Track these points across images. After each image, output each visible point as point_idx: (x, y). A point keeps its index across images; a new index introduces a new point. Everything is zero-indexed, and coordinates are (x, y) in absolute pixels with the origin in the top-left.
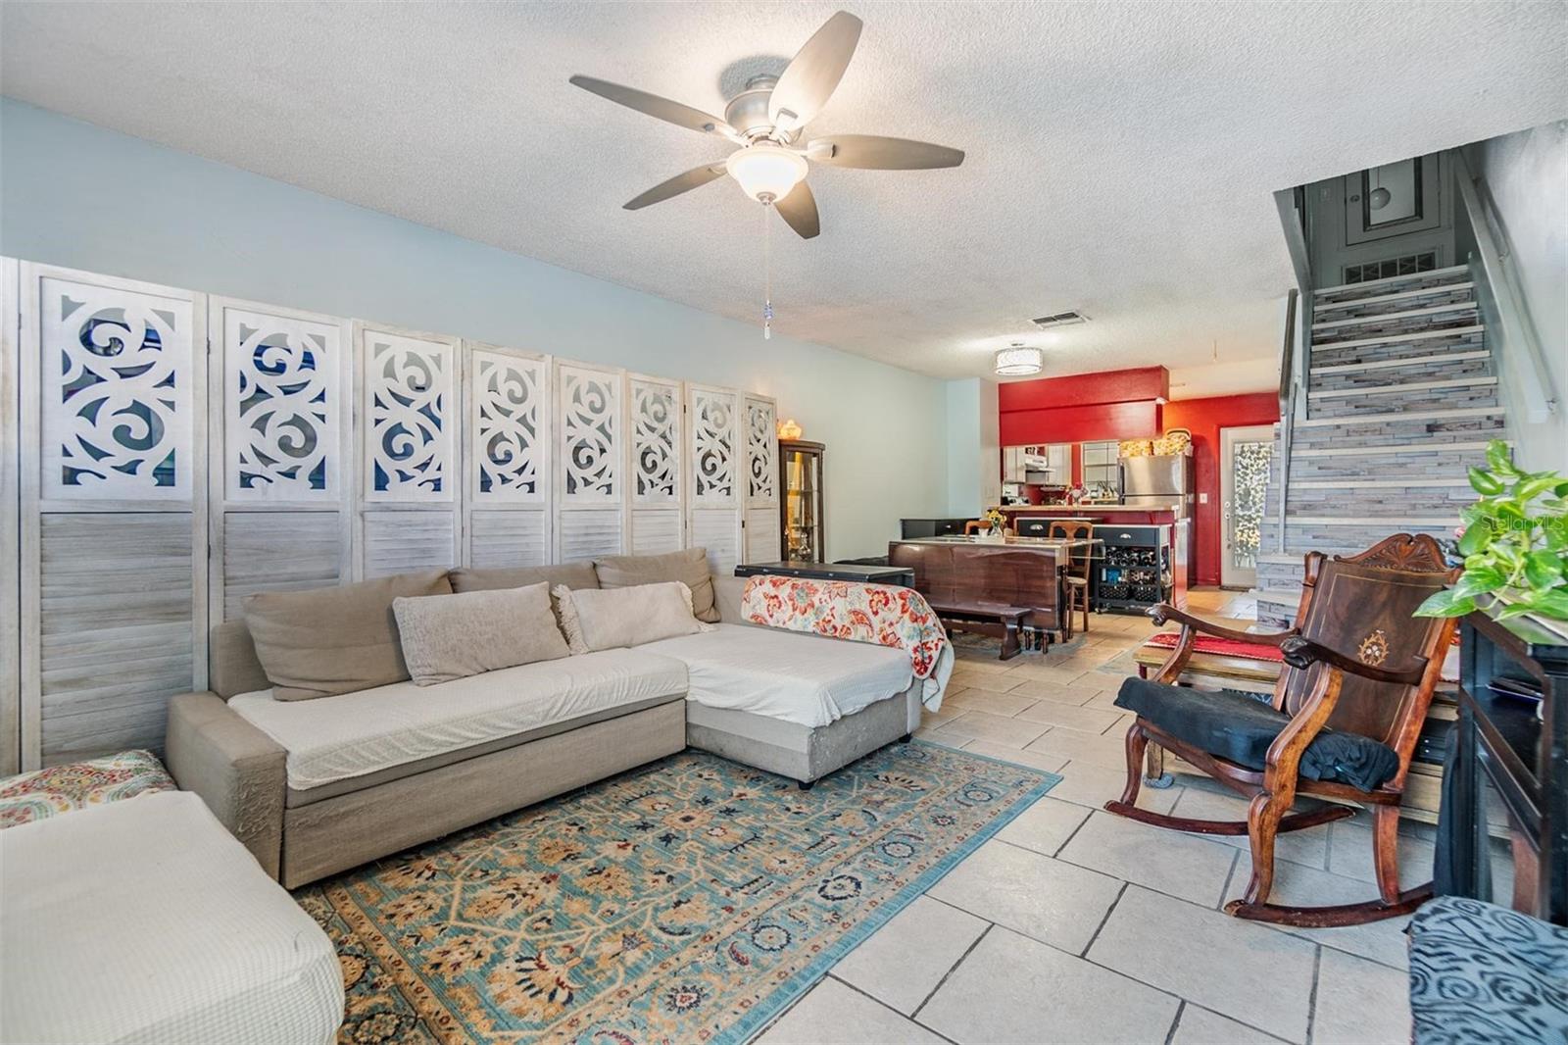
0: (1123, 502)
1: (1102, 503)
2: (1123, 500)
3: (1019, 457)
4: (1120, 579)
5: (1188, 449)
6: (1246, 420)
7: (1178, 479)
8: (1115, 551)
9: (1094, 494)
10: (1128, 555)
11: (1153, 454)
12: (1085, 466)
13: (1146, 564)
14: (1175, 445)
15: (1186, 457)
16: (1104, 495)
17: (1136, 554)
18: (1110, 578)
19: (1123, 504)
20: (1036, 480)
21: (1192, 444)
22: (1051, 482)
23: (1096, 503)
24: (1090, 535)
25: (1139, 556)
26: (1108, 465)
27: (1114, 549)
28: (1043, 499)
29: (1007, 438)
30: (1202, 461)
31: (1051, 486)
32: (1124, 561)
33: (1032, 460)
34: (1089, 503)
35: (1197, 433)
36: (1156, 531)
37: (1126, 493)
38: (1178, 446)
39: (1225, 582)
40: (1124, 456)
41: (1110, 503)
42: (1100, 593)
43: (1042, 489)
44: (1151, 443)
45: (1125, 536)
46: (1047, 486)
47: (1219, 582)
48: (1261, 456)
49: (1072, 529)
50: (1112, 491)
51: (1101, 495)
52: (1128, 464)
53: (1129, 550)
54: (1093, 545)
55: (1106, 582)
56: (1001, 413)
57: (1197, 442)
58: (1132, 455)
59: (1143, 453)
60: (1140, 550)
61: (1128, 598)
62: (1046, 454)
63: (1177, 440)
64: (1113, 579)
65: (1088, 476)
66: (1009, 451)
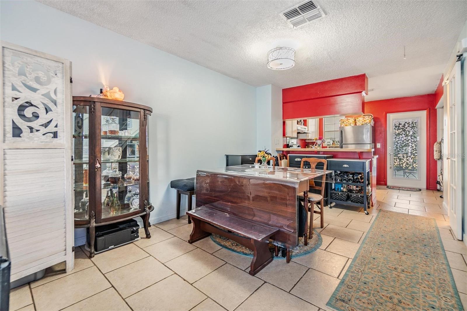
0: (342, 147)
1: (332, 147)
2: (342, 146)
3: (293, 125)
4: (342, 188)
5: (372, 123)
6: (400, 110)
7: (367, 137)
8: (340, 174)
9: (329, 144)
10: (347, 176)
11: (356, 125)
12: (325, 131)
13: (357, 182)
14: (366, 121)
15: (372, 126)
16: (333, 144)
17: (351, 176)
18: (337, 187)
19: (342, 148)
20: (302, 137)
21: (374, 121)
22: (310, 138)
23: (329, 147)
24: (325, 167)
25: (353, 177)
26: (335, 131)
27: (339, 172)
28: (307, 145)
29: (287, 115)
30: (378, 129)
31: (310, 140)
32: (345, 180)
33: (301, 128)
34: (326, 147)
35: (376, 116)
36: (364, 164)
37: (343, 143)
38: (368, 121)
39: (389, 183)
40: (342, 126)
41: (336, 147)
42: (331, 196)
43: (306, 141)
44: (355, 120)
45: (345, 166)
46: (308, 140)
47: (386, 184)
48: (400, 128)
49: (314, 163)
50: (337, 143)
51: (332, 144)
52: (344, 130)
53: (347, 173)
54: (327, 175)
55: (334, 189)
56: (283, 103)
57: (376, 120)
58: (346, 125)
59: (351, 124)
60: (353, 174)
61: (347, 200)
62: (307, 125)
63: (368, 118)
64: (338, 189)
65: (326, 136)
66: (288, 122)
